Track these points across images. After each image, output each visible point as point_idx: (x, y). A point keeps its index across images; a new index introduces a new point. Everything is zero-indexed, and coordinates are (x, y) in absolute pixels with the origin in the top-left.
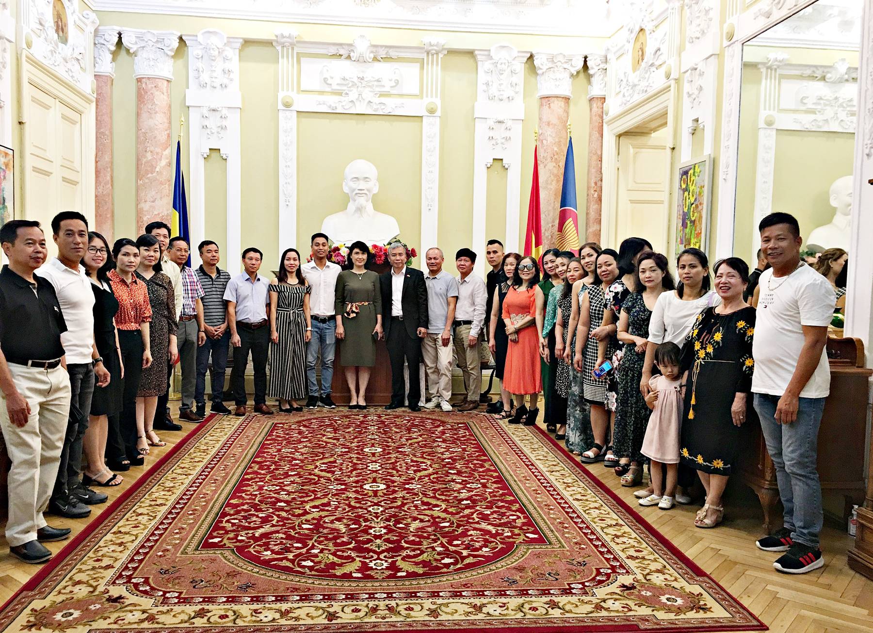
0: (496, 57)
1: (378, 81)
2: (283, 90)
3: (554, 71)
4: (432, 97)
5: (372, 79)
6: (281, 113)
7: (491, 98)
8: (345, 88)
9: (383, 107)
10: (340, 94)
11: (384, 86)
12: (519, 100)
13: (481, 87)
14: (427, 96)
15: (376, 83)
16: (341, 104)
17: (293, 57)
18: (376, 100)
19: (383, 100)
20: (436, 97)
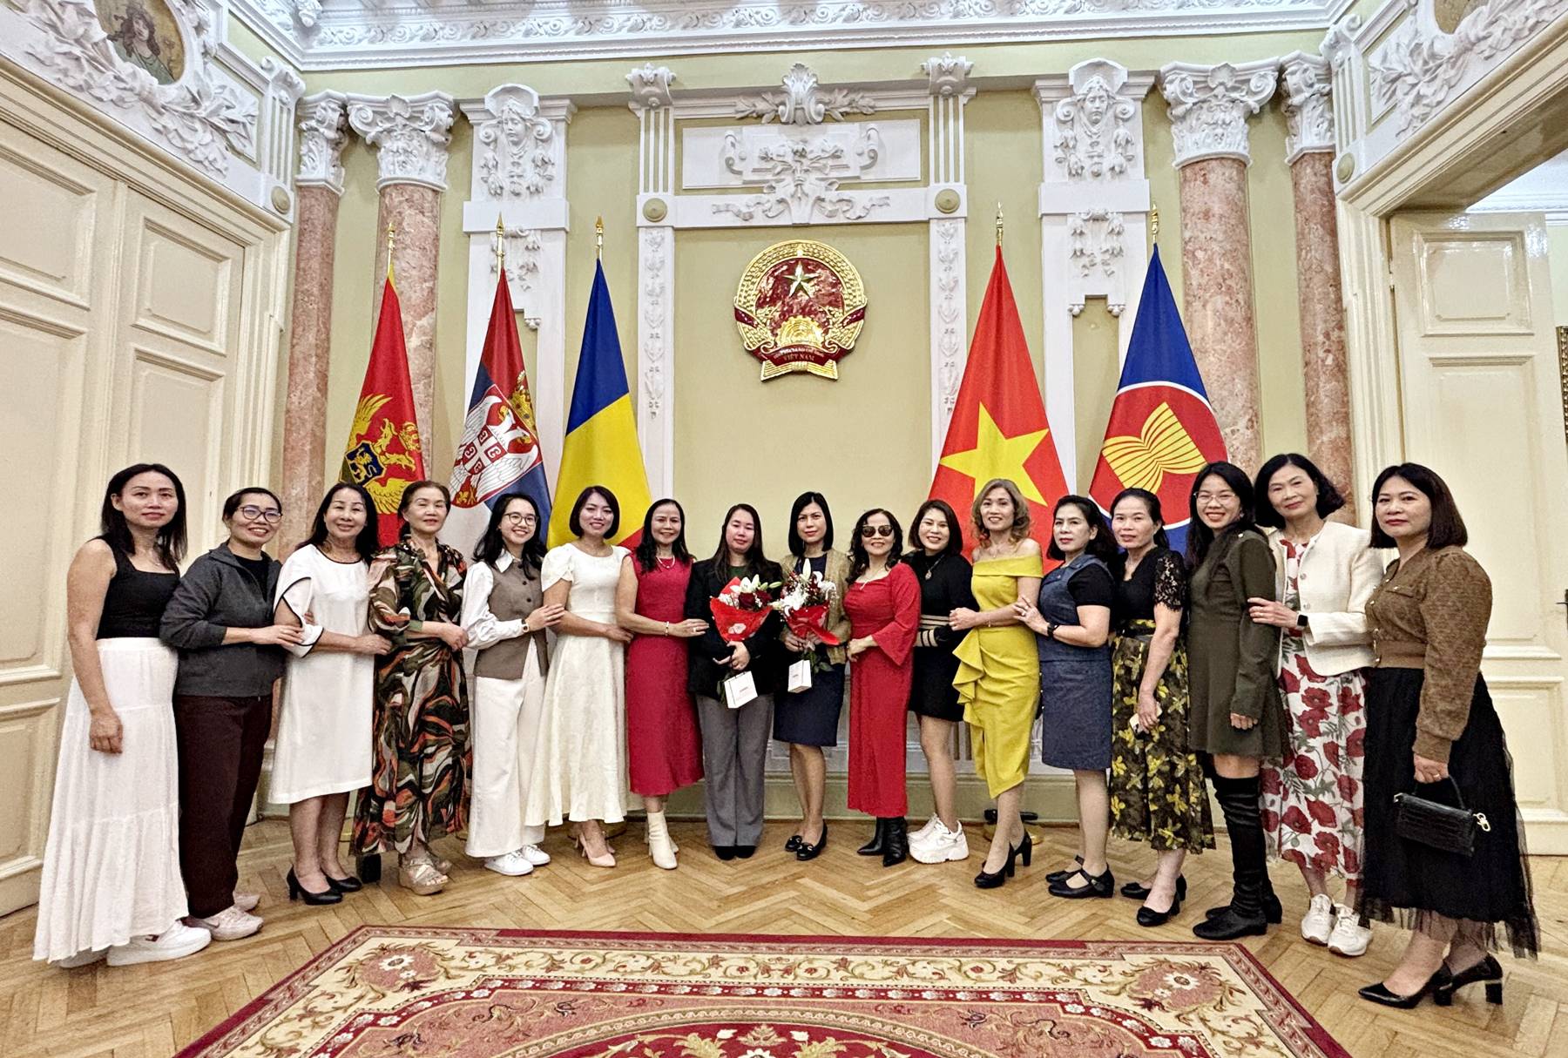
0: (1081, 91)
1: (835, 156)
2: (646, 189)
3: (1210, 109)
4: (947, 180)
5: (823, 155)
6: (642, 235)
7: (1076, 174)
8: (769, 177)
9: (845, 208)
10: (760, 190)
11: (847, 167)
12: (1137, 171)
13: (1050, 154)
14: (937, 180)
15: (830, 162)
16: (759, 208)
17: (666, 129)
18: (832, 195)
19: (846, 194)
20: (957, 180)
